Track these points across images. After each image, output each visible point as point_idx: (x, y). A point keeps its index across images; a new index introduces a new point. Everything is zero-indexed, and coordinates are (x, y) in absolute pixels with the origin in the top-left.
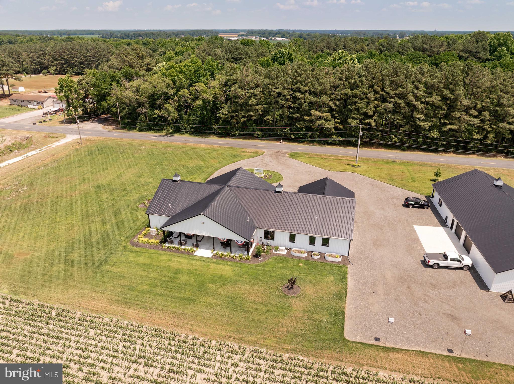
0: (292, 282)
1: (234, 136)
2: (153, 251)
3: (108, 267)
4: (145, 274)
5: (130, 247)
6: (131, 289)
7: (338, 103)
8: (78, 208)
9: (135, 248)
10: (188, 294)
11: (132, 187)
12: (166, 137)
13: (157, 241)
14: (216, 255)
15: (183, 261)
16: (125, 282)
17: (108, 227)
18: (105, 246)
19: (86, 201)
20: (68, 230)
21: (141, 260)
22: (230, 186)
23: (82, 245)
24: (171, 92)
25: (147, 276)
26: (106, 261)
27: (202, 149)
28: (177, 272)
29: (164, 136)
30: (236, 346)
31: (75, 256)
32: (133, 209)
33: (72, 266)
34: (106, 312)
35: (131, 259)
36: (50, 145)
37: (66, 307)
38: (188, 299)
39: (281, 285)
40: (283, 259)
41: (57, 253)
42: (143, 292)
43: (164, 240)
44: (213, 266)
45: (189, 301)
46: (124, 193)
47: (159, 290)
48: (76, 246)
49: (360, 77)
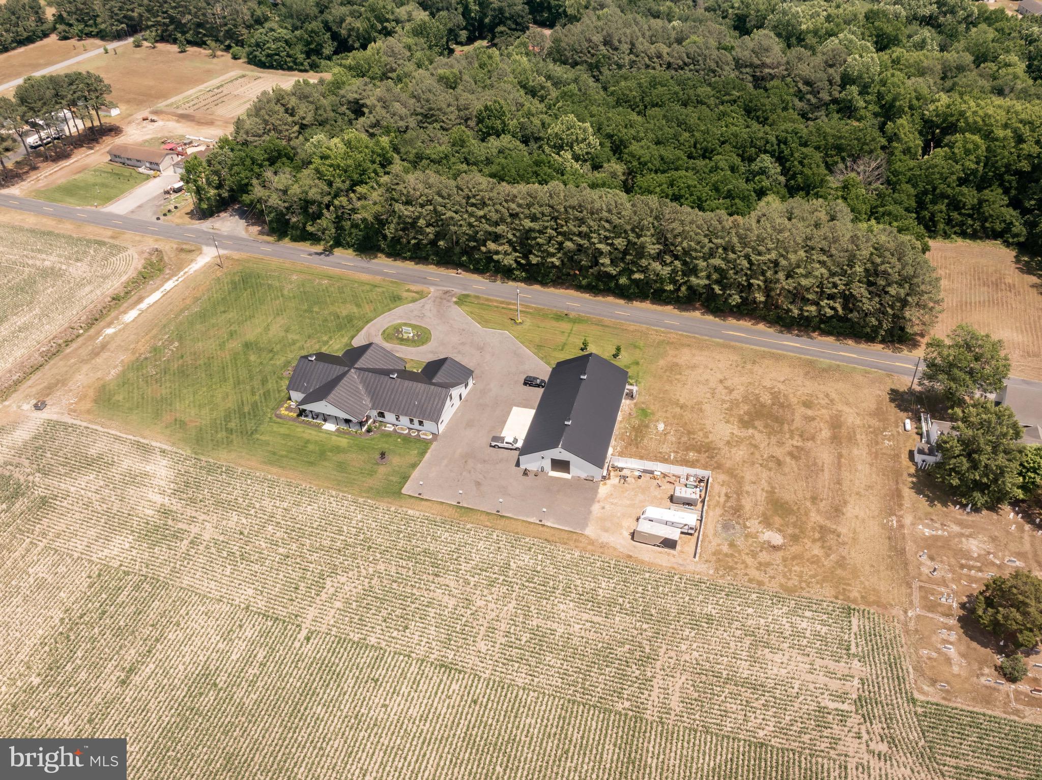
0: (383, 455)
1: (405, 259)
2: (291, 423)
3: (258, 436)
4: (283, 442)
5: (275, 418)
6: (274, 454)
7: (518, 234)
8: (230, 372)
9: (279, 420)
10: (312, 459)
11: (278, 346)
12: (323, 256)
13: (295, 415)
14: (338, 430)
15: (314, 433)
16: (270, 448)
17: (257, 397)
18: (255, 416)
19: (236, 364)
20: (224, 399)
21: (283, 430)
22: (356, 368)
23: (237, 415)
24: (327, 199)
25: (285, 445)
26: (256, 430)
27: (362, 283)
28: (308, 442)
29: (320, 254)
30: (334, 493)
31: (232, 425)
32: (279, 377)
33: (232, 434)
34: (257, 469)
35: (275, 429)
36: (186, 270)
37: (232, 465)
38: (311, 463)
39: (378, 456)
40: (389, 435)
41: (218, 422)
42: (282, 456)
43: (300, 415)
44: (334, 438)
45: (311, 464)
46: (271, 355)
47: (293, 455)
48: (233, 415)
49: (541, 206)
